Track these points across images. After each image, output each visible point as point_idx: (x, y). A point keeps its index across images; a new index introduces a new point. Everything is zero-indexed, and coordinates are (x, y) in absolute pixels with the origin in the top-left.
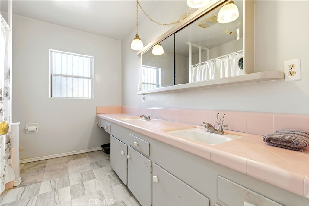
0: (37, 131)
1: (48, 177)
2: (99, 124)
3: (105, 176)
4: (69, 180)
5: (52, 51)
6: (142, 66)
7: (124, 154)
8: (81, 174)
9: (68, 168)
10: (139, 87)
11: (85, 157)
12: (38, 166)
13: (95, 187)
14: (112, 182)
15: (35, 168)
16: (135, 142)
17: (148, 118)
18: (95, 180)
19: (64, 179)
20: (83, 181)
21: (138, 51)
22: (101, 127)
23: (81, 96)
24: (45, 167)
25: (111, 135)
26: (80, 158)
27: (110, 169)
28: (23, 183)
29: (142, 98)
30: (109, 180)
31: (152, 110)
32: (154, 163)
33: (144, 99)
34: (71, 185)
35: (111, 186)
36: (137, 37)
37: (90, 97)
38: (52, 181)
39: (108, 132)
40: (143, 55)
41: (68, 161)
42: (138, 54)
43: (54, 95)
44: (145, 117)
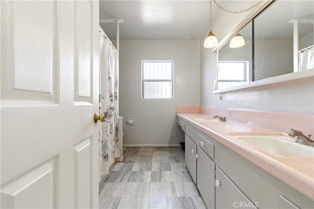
0: (134, 124)
1: (138, 160)
2: (178, 123)
3: (180, 170)
4: (152, 166)
5: (143, 62)
6: (219, 62)
7: (194, 153)
8: (161, 163)
9: (152, 156)
10: (214, 86)
11: (166, 150)
12: (134, 151)
13: (170, 177)
14: (184, 178)
15: (132, 151)
16: (202, 142)
17: (223, 120)
18: (171, 171)
19: (148, 165)
20: (161, 170)
21: (214, 48)
22: (179, 125)
23: (164, 97)
24: (138, 152)
25: (186, 134)
26: (162, 150)
27: (185, 166)
28: (124, 160)
29: (219, 97)
30: (182, 175)
31: (229, 110)
32: (217, 167)
33: (221, 98)
34: (152, 170)
35: (183, 181)
36: (211, 34)
37: (171, 98)
38: (141, 164)
39: (184, 130)
40: (219, 51)
41: (153, 151)
42: (214, 51)
43: (145, 97)
44: (220, 118)
